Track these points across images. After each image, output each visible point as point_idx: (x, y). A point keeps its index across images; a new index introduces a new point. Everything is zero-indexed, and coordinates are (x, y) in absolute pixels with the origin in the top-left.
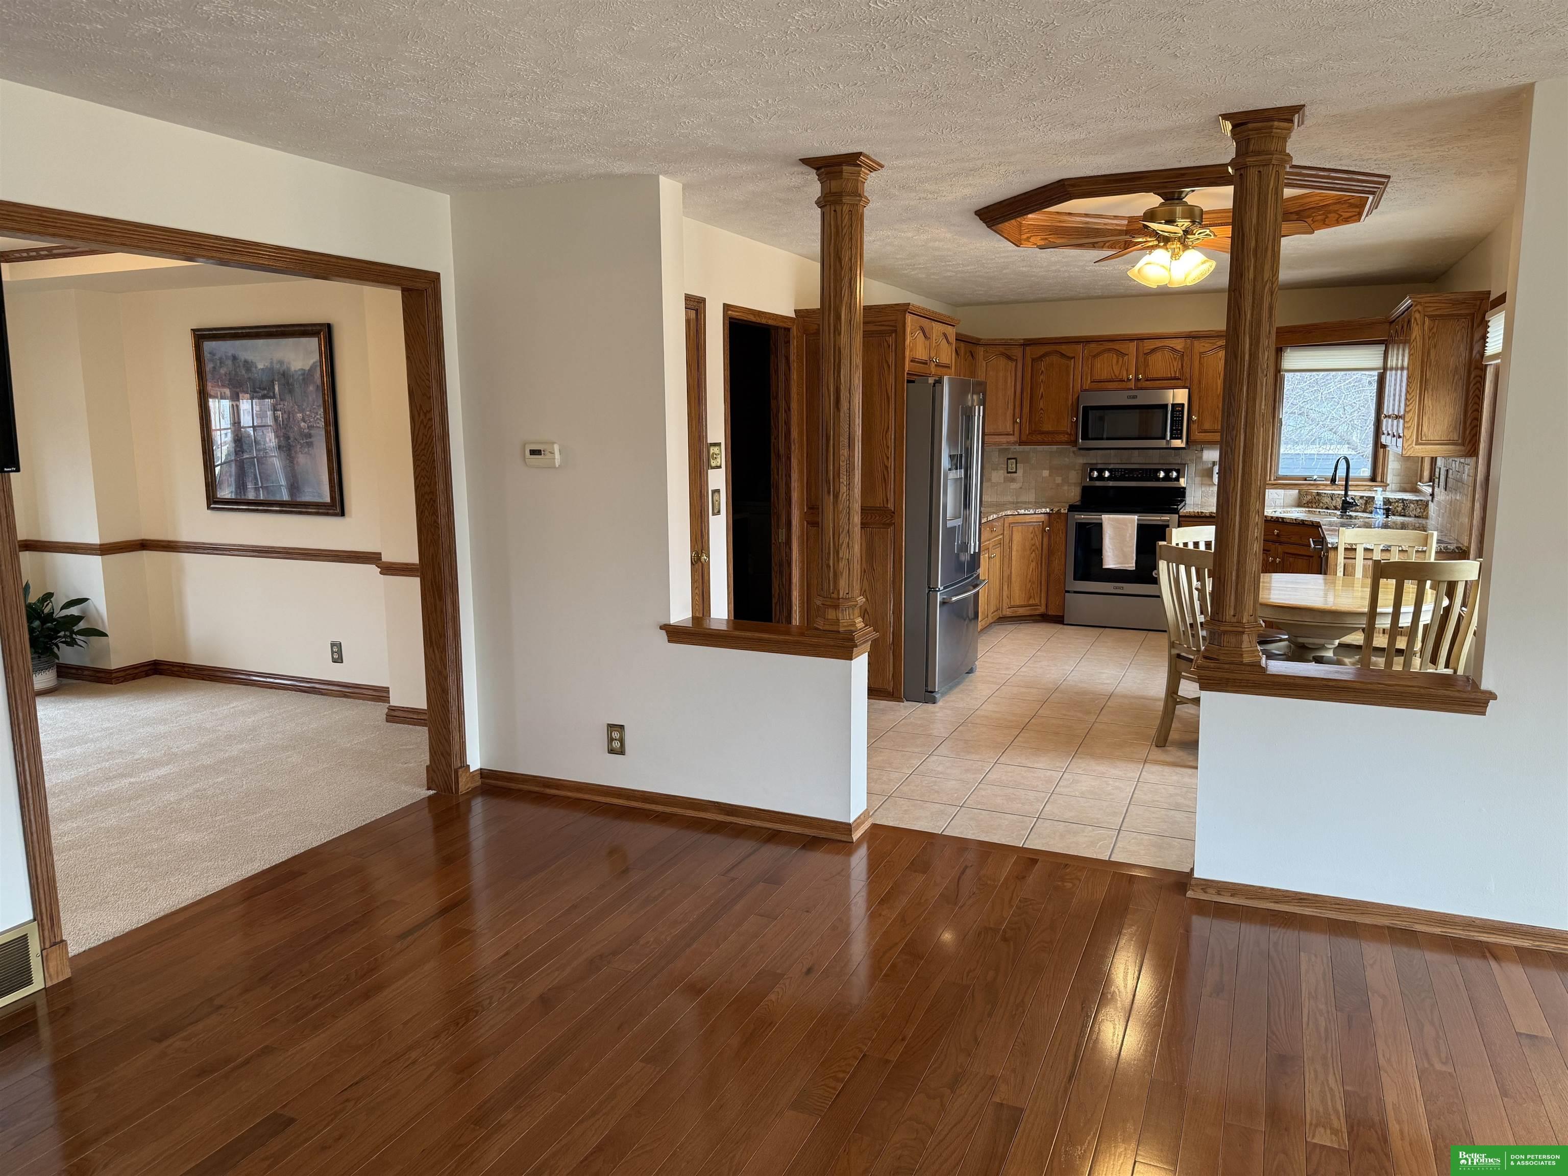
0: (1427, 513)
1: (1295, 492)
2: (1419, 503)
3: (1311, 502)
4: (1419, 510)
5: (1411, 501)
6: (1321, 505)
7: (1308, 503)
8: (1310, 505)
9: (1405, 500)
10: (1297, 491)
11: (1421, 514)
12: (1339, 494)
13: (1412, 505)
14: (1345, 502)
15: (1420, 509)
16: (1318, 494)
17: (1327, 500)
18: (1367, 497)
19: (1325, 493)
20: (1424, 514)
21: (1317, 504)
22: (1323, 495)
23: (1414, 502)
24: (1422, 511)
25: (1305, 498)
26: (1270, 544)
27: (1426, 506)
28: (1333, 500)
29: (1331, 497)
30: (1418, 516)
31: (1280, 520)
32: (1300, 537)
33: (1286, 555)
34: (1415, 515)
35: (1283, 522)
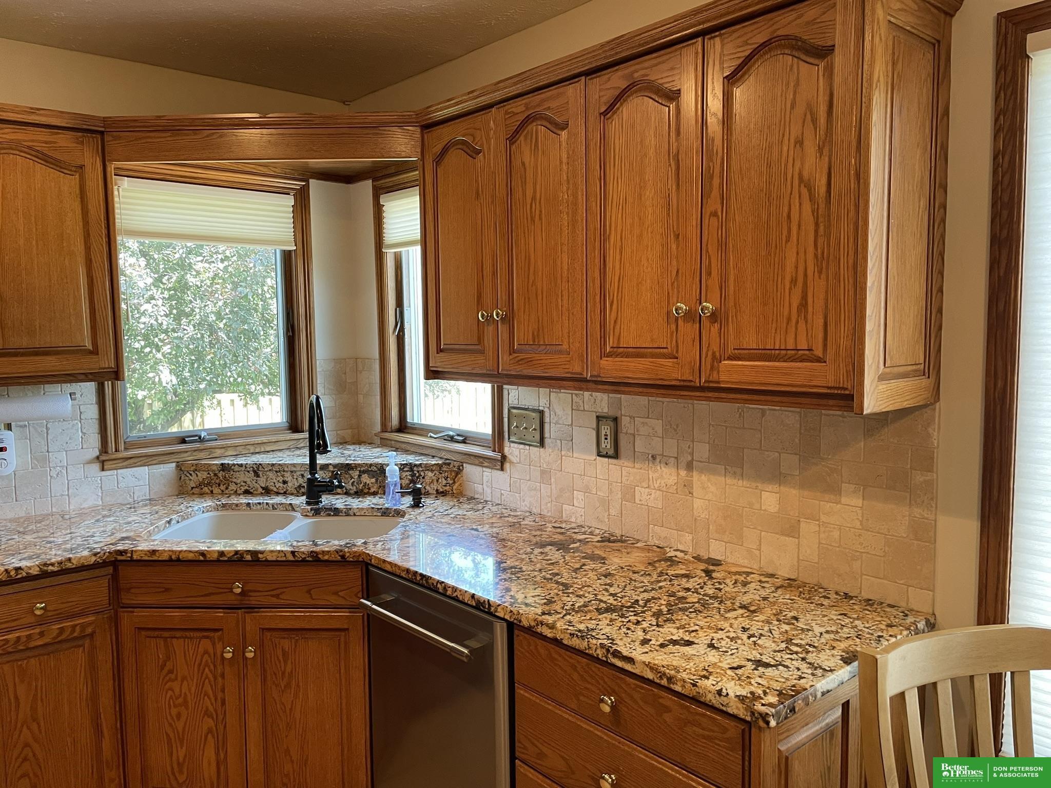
0: (460, 485)
1: (169, 468)
2: (445, 468)
3: (208, 484)
4: (444, 482)
5: (428, 468)
6: (233, 487)
7: (200, 485)
8: (206, 489)
9: (415, 465)
10: (174, 465)
11: (448, 488)
12: (273, 465)
13: (430, 474)
14: (311, 482)
15: (446, 479)
16: (224, 467)
17: (241, 477)
18: (335, 466)
19: (241, 465)
20: (455, 487)
21: (223, 487)
22: (236, 468)
23: (434, 468)
24: (451, 482)
25: (194, 477)
26: (220, 614)
27: (457, 474)
28: (258, 476)
29: (255, 472)
30: (442, 492)
31: (249, 558)
32: (309, 592)
33: (268, 634)
34: (437, 490)
35: (258, 560)
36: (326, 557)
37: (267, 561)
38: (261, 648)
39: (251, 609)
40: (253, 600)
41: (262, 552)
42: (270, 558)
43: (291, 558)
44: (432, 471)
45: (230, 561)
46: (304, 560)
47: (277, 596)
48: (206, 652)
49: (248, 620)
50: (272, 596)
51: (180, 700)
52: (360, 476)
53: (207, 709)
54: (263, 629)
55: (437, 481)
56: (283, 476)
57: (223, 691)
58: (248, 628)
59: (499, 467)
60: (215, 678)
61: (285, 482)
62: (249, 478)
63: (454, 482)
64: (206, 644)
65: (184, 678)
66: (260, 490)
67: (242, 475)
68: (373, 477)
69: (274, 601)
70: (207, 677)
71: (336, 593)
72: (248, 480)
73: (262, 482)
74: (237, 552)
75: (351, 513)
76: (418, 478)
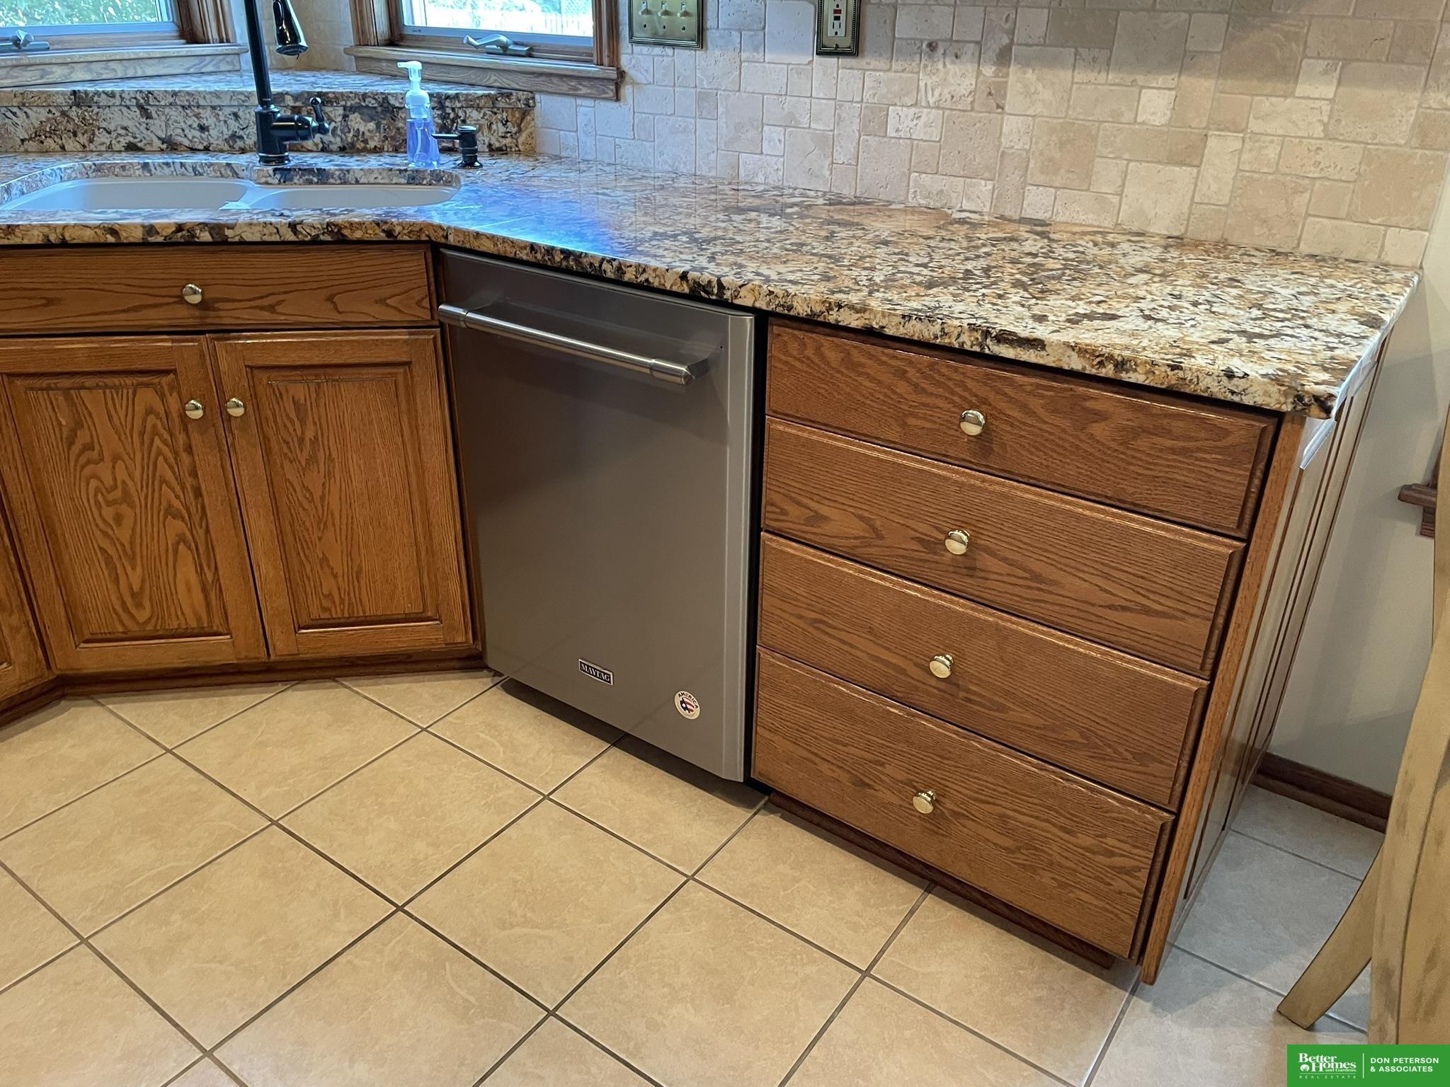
0: (531, 135)
2: (502, 103)
3: (53, 133)
4: (502, 129)
5: (472, 103)
6: (102, 138)
7: (37, 134)
8: (50, 143)
9: (448, 97)
11: (508, 141)
12: (175, 94)
13: (475, 114)
14: (264, 120)
15: (505, 123)
17: (117, 118)
18: (296, 97)
19: (112, 95)
20: (521, 140)
21: (82, 138)
22: (104, 100)
23: (482, 102)
24: (514, 130)
25: (21, 119)
26: (165, 343)
27: (524, 114)
28: (149, 117)
29: (141, 107)
30: (499, 149)
31: (205, 236)
32: (330, 299)
33: (263, 376)
34: (490, 145)
35: (225, 242)
36: (358, 235)
37: (243, 243)
38: (253, 400)
39: (223, 332)
40: (227, 317)
41: (231, 227)
42: (249, 237)
43: (290, 237)
44: (479, 108)
45: (168, 244)
46: (315, 242)
47: (272, 309)
48: (149, 411)
49: (221, 353)
50: (262, 308)
51: (117, 494)
52: (345, 117)
53: (170, 505)
54: (251, 368)
55: (490, 127)
56: (197, 116)
57: (194, 474)
58: (224, 366)
59: (611, 94)
60: (176, 454)
61: (203, 128)
62: (132, 118)
63: (520, 131)
64: (147, 397)
65: (116, 458)
66: (157, 143)
67: (117, 115)
68: (372, 119)
69: (266, 316)
70: (159, 453)
71: (382, 301)
72: (130, 124)
73: (158, 127)
74: (180, 228)
75: (350, 177)
76: (453, 121)
